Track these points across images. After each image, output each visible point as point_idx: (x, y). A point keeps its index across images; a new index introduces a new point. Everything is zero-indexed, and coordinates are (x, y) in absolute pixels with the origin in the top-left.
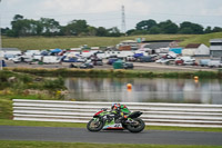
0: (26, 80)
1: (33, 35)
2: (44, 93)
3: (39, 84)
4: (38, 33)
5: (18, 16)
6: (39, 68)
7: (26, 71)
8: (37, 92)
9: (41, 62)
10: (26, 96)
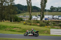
0: (54, 24)
1: (56, 11)
2: (59, 27)
3: (58, 25)
4: (57, 11)
5: (52, 6)
6: (58, 20)
7: (54, 21)
8: (57, 27)
9: (58, 19)
10: (54, 28)
